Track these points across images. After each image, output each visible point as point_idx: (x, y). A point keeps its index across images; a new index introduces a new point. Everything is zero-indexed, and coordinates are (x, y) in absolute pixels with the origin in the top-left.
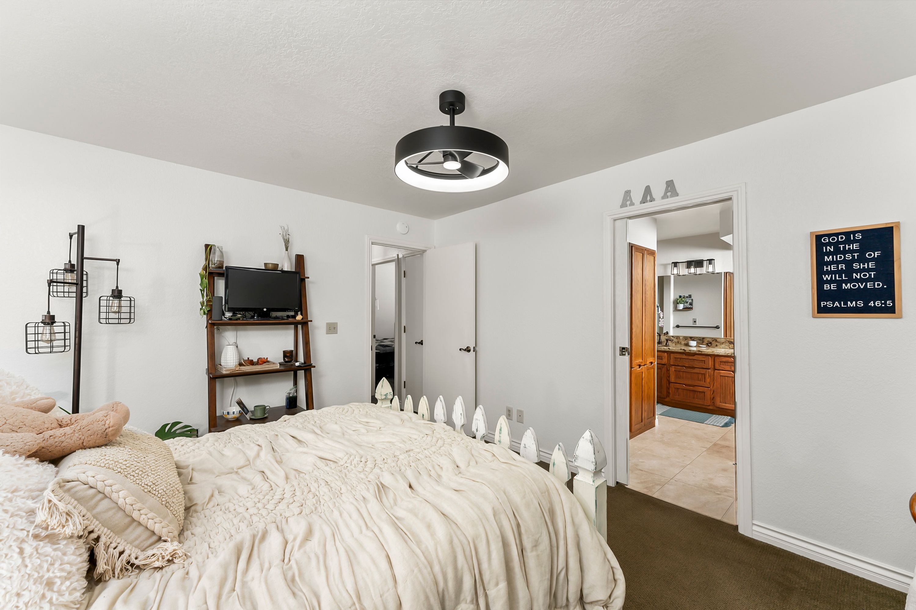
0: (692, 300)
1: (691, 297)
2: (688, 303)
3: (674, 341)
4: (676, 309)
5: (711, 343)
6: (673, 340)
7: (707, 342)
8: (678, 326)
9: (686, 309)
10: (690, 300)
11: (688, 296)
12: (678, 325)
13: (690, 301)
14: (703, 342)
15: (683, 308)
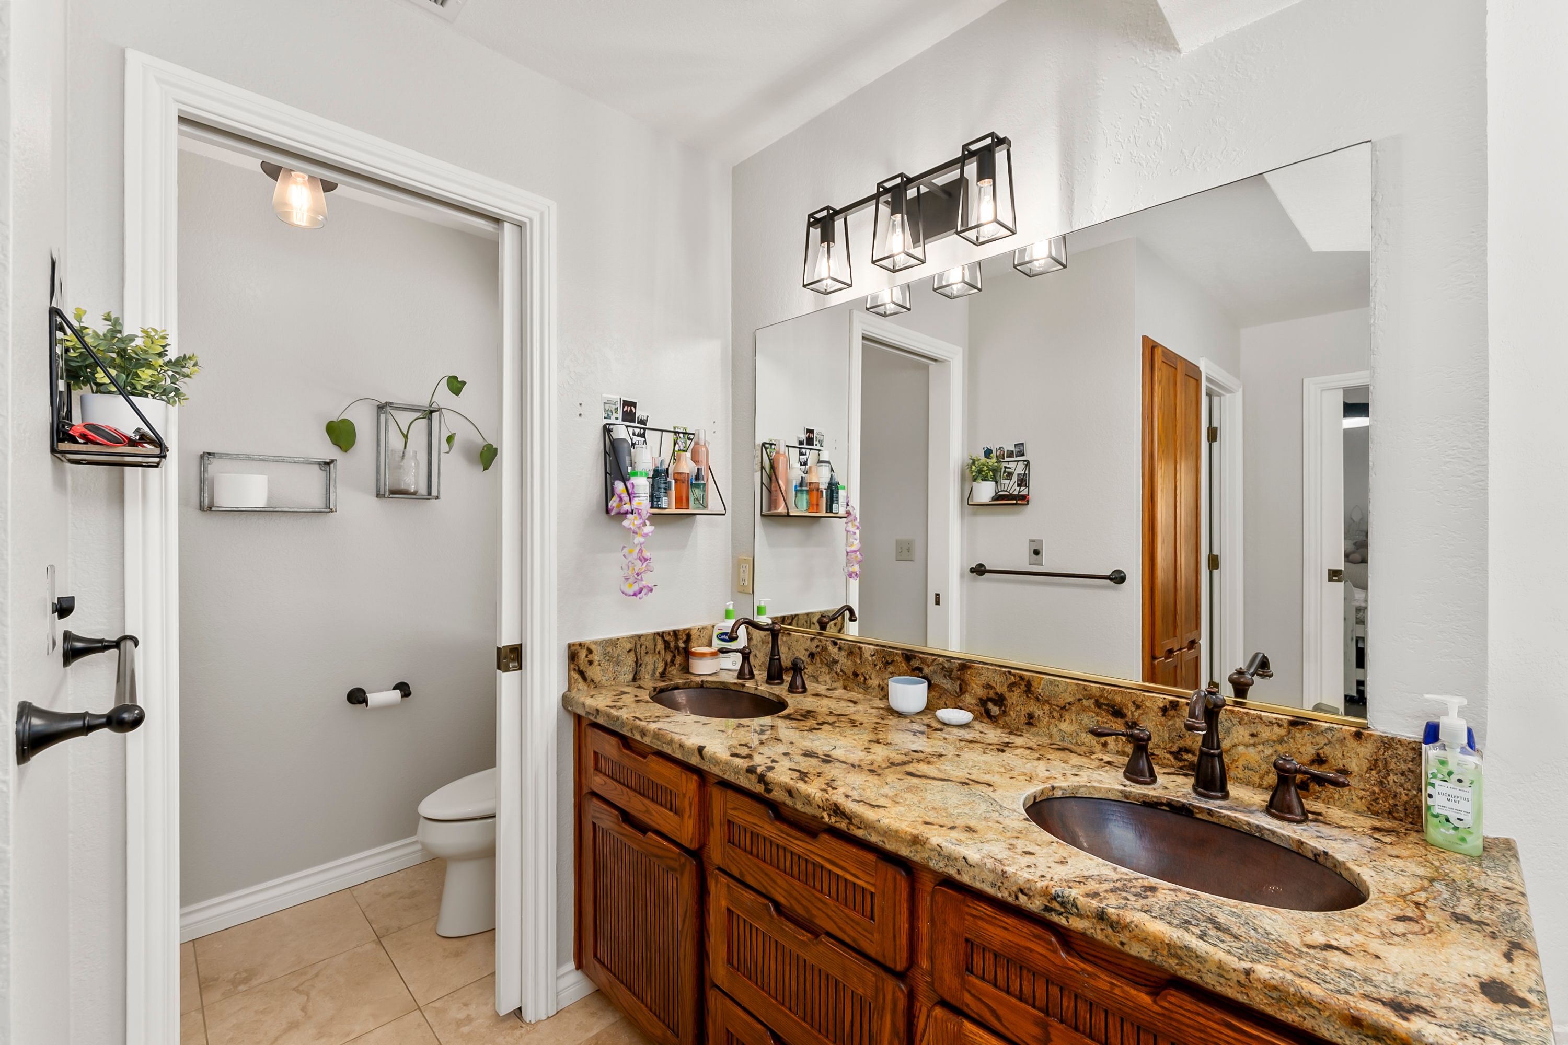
0: (1027, 464)
1: (1023, 455)
2: (1015, 478)
3: (838, 668)
4: (969, 504)
5: (1000, 700)
6: (836, 662)
7: (981, 692)
8: (980, 570)
9: (1002, 500)
10: (1021, 466)
11: (1012, 448)
12: (981, 565)
13: (1019, 469)
14: (962, 691)
15: (994, 499)
